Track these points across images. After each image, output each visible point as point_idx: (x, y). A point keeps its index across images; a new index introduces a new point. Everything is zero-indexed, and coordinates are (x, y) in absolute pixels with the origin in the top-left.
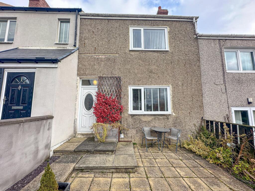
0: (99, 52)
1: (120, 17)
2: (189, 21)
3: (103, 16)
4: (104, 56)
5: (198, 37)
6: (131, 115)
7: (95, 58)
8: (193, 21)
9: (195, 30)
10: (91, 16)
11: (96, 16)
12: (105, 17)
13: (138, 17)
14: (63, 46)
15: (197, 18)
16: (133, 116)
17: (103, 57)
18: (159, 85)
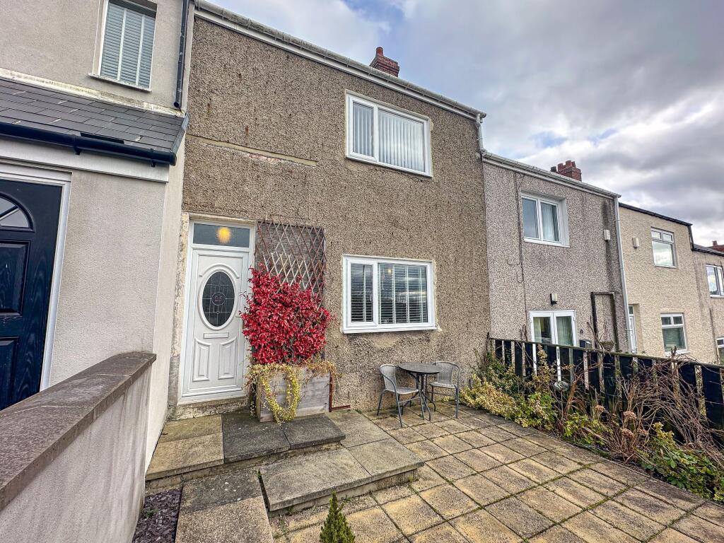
0: (259, 143)
1: (323, 57)
2: (468, 118)
3: (273, 38)
4: (275, 158)
5: (484, 160)
6: (348, 335)
7: (245, 161)
8: (475, 121)
9: (478, 142)
10: (235, 23)
11: (250, 29)
12: (278, 40)
13: (367, 74)
14: (129, 95)
15: (483, 116)
16: (353, 337)
17: (272, 162)
18: (410, 259)
